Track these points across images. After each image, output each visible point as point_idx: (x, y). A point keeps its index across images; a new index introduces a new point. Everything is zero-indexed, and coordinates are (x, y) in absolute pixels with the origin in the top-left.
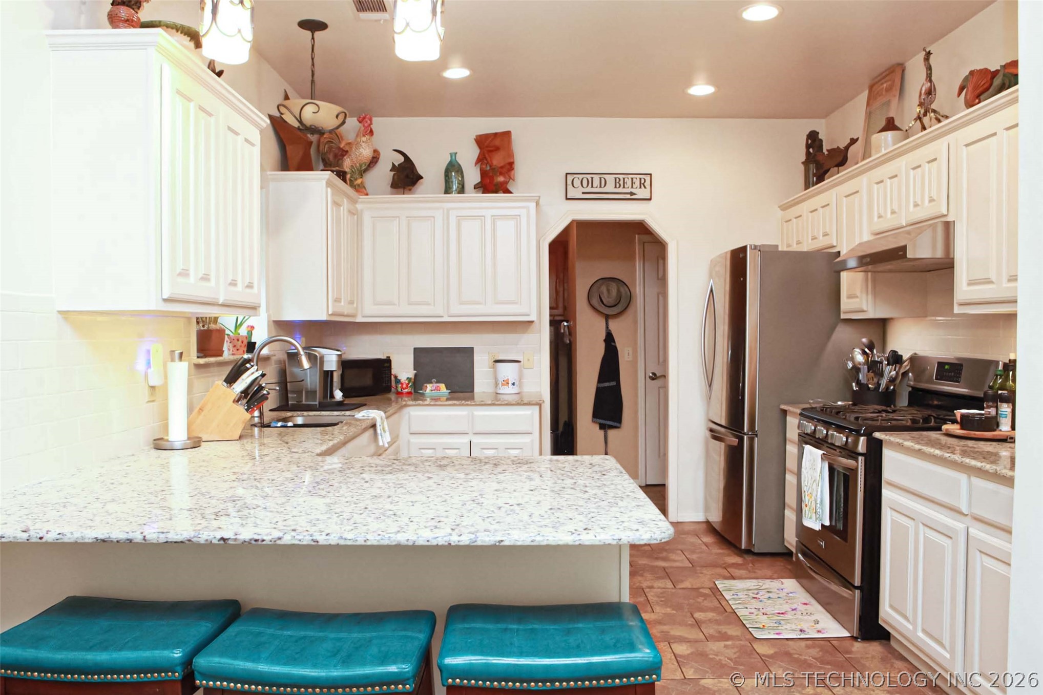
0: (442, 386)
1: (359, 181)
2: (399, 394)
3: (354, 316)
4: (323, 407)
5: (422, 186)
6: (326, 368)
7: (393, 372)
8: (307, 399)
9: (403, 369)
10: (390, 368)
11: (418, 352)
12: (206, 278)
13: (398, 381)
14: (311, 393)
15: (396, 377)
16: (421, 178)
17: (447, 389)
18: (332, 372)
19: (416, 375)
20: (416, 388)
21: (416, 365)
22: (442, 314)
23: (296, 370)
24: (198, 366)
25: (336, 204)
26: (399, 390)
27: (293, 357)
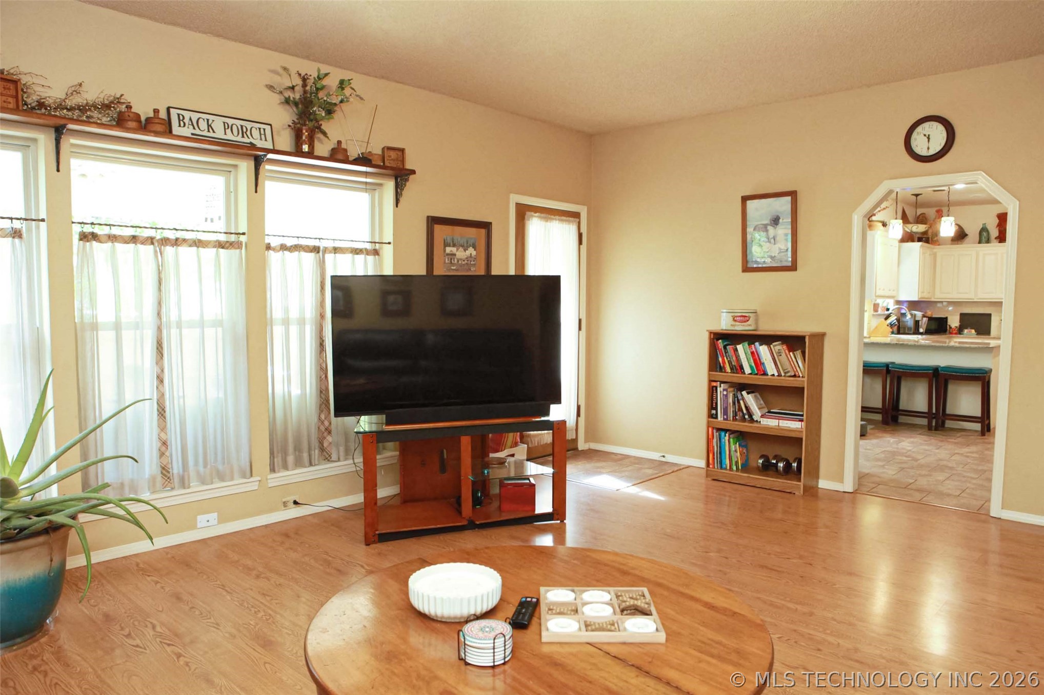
0: (973, 331)
1: (935, 239)
2: (951, 333)
3: (930, 298)
4: (914, 334)
5: (967, 239)
6: (917, 319)
7: (948, 323)
8: (908, 331)
9: (954, 322)
10: (947, 321)
11: (962, 315)
12: (884, 290)
13: (950, 328)
14: (909, 329)
15: (950, 326)
16: (967, 235)
17: (976, 332)
18: (919, 321)
19: (960, 326)
20: (960, 331)
21: (961, 321)
22: (973, 298)
23: (904, 319)
24: (873, 315)
25: (924, 253)
26: (951, 331)
27: (904, 315)
